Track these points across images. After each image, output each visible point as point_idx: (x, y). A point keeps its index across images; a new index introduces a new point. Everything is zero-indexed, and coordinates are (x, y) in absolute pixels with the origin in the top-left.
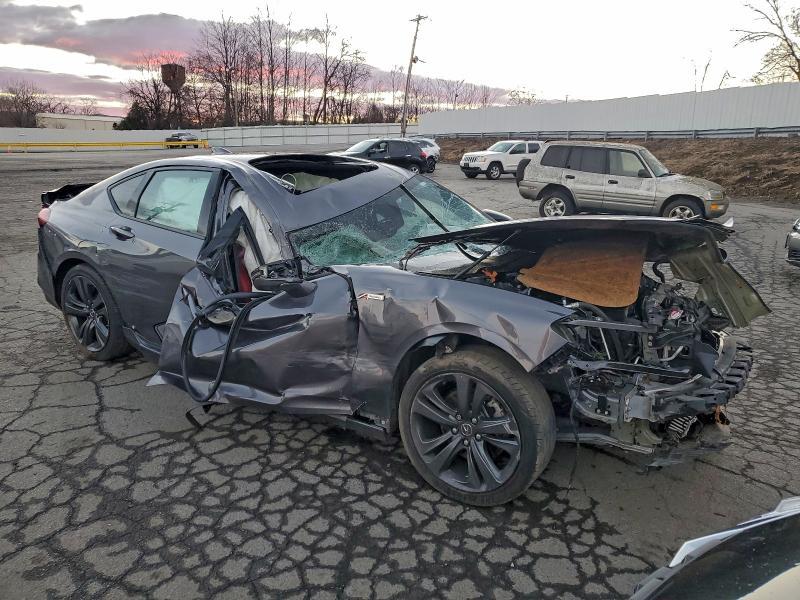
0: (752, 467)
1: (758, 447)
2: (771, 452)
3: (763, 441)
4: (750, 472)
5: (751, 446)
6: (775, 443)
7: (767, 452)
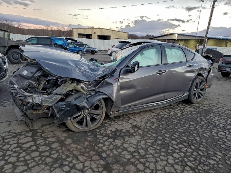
0: (8, 125)
1: (9, 132)
2: (4, 132)
3: (8, 136)
4: (9, 123)
5: (11, 132)
6: (3, 137)
7: (5, 132)
